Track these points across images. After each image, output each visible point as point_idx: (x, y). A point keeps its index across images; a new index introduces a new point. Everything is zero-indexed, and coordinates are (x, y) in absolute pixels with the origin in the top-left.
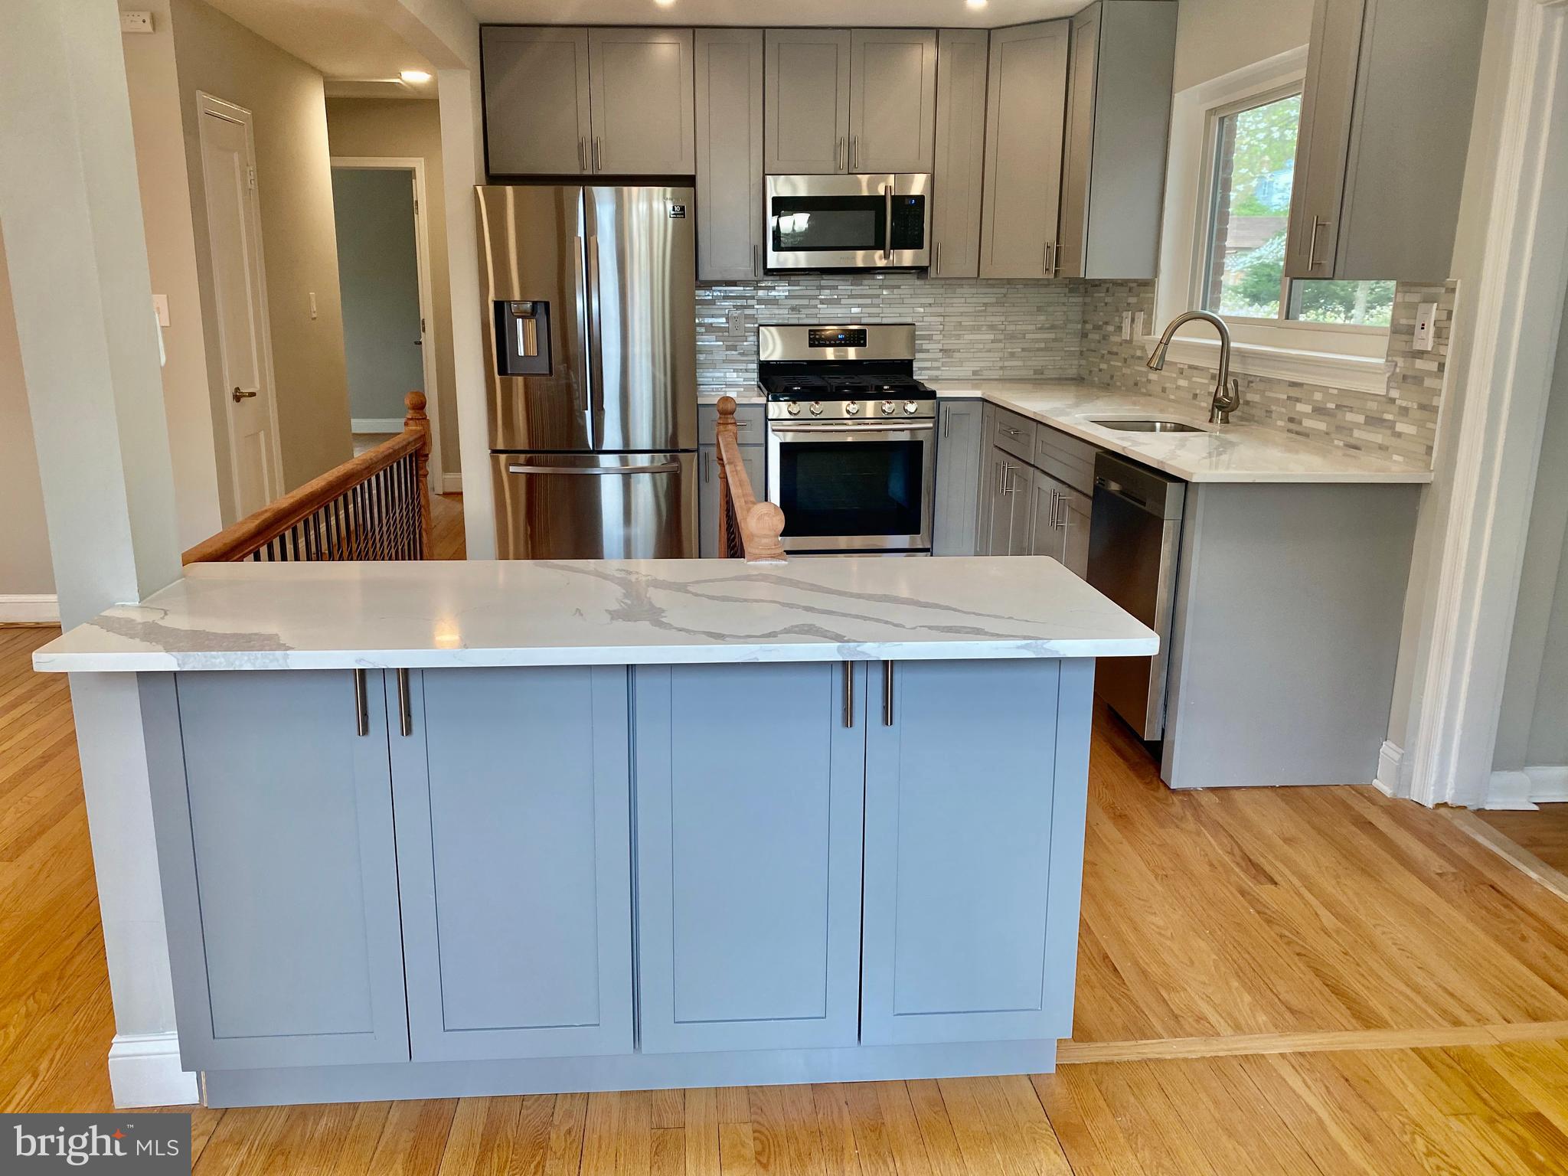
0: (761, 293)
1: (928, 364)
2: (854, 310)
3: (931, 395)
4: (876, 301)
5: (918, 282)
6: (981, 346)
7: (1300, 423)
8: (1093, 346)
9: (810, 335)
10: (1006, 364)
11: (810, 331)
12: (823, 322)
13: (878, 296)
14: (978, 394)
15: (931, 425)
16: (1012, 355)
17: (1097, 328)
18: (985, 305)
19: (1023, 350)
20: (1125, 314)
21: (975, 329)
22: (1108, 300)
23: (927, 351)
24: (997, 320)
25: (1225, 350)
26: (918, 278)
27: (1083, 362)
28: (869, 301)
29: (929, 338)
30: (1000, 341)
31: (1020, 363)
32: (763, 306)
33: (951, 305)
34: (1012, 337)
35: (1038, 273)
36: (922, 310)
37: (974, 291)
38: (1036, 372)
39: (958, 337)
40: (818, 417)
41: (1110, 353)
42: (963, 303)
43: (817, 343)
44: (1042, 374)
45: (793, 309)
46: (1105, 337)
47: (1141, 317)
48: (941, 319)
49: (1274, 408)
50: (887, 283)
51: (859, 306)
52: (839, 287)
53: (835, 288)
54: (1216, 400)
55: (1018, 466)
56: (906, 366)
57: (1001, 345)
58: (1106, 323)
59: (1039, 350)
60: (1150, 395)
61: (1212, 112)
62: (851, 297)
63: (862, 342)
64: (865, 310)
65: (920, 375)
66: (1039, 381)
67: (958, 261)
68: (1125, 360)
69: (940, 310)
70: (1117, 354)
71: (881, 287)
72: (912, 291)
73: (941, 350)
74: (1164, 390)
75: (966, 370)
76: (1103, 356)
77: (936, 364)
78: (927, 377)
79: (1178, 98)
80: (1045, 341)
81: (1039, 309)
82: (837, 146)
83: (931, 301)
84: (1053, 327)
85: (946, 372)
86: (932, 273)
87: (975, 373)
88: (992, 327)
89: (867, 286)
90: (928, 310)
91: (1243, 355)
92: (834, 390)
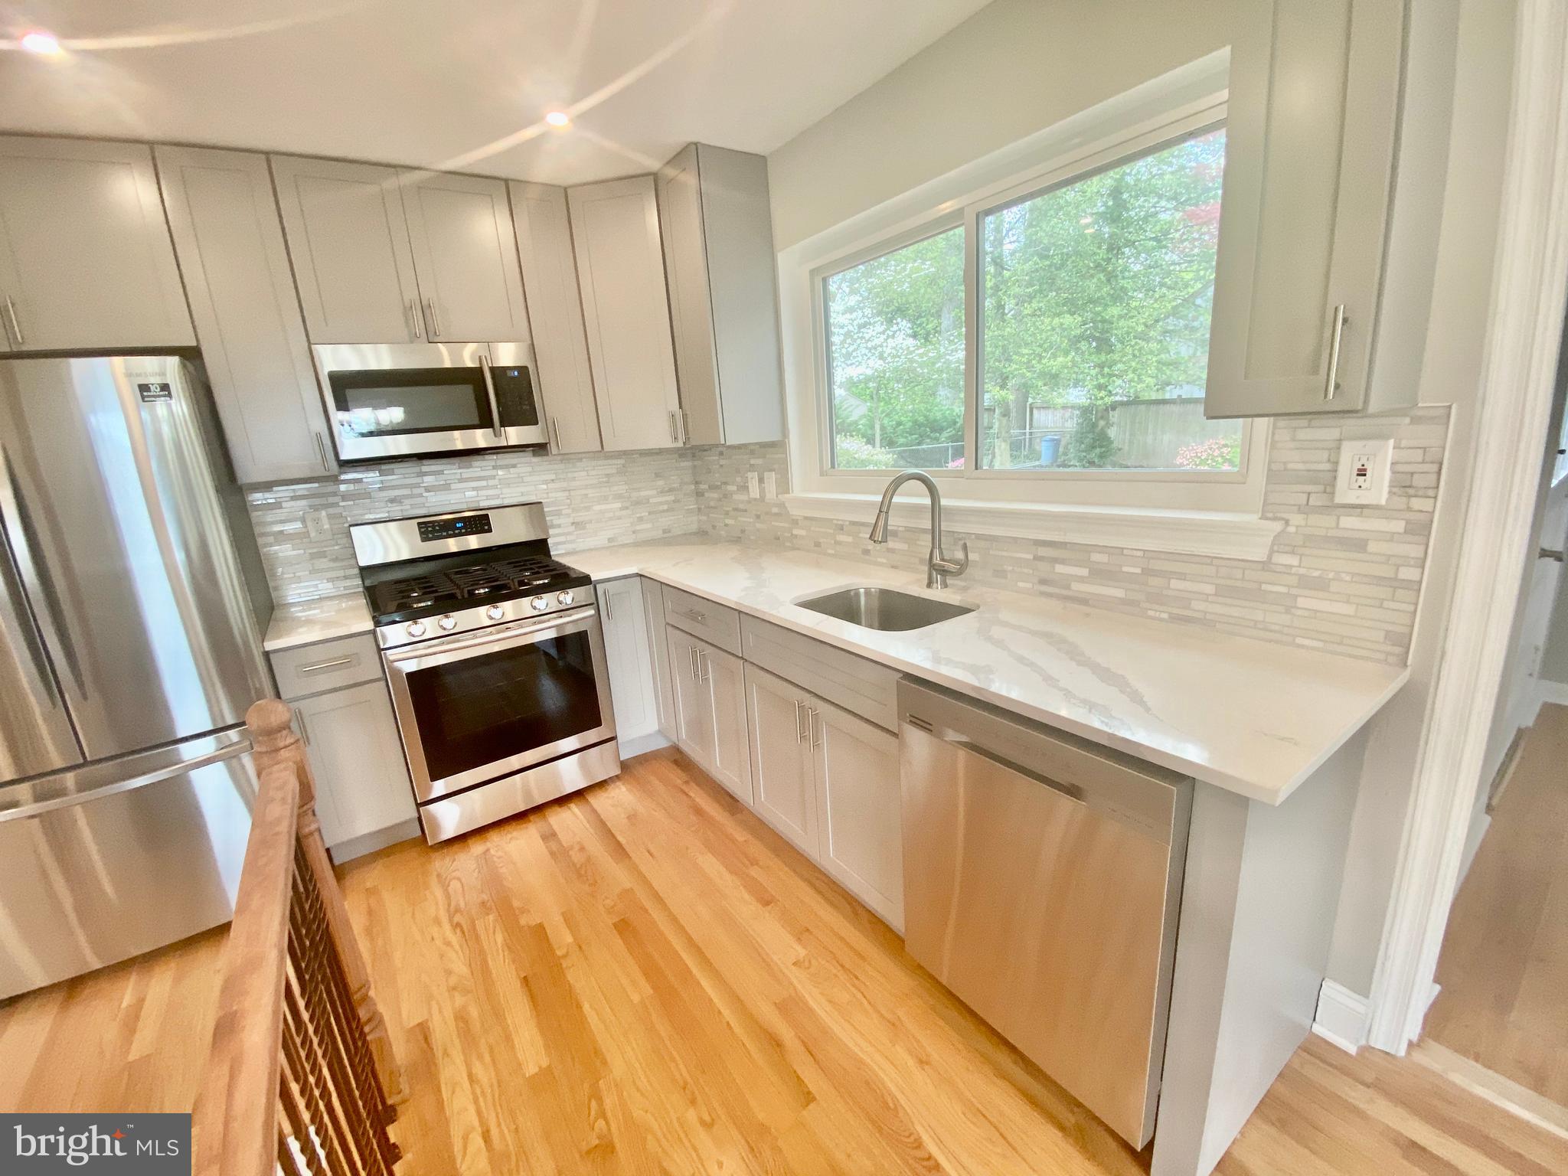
0: (343, 487)
1: (562, 539)
2: (469, 494)
3: (584, 580)
4: (491, 482)
5: (535, 460)
6: (611, 515)
8: (712, 504)
9: (420, 528)
10: (638, 528)
11: (419, 524)
12: (433, 511)
13: (493, 477)
14: (634, 570)
15: (592, 612)
16: (641, 519)
17: (712, 488)
18: (607, 475)
19: (650, 513)
20: (750, 475)
21: (605, 499)
22: (722, 462)
23: (559, 526)
24: (621, 489)
25: (935, 507)
26: (534, 455)
27: (704, 518)
28: (484, 483)
29: (558, 513)
30: (627, 508)
31: (649, 526)
32: (352, 503)
33: (574, 479)
34: (638, 503)
35: (667, 443)
36: (545, 487)
37: (594, 463)
38: (664, 531)
39: (587, 508)
40: (452, 632)
41: (736, 509)
42: (585, 475)
43: (430, 536)
44: (669, 532)
45: (392, 501)
46: (726, 496)
47: (771, 478)
48: (567, 494)
50: (499, 463)
51: (474, 489)
52: (445, 472)
53: (441, 472)
54: (932, 566)
56: (540, 546)
57: (628, 512)
58: (725, 483)
59: (664, 511)
62: (461, 480)
63: (486, 527)
64: (481, 493)
65: (556, 550)
66: (667, 540)
67: (575, 432)
68: (758, 517)
69: (564, 485)
70: (746, 511)
71: (495, 468)
72: (529, 469)
73: (573, 523)
74: (818, 544)
75: (600, 540)
76: (727, 513)
77: (569, 538)
78: (563, 552)
79: (782, 258)
80: (666, 502)
81: (657, 475)
82: (407, 310)
83: (553, 477)
84: (670, 490)
85: (581, 545)
86: (554, 449)
87: (610, 540)
88: (618, 497)
89: (479, 467)
90: (551, 485)
92: (466, 596)
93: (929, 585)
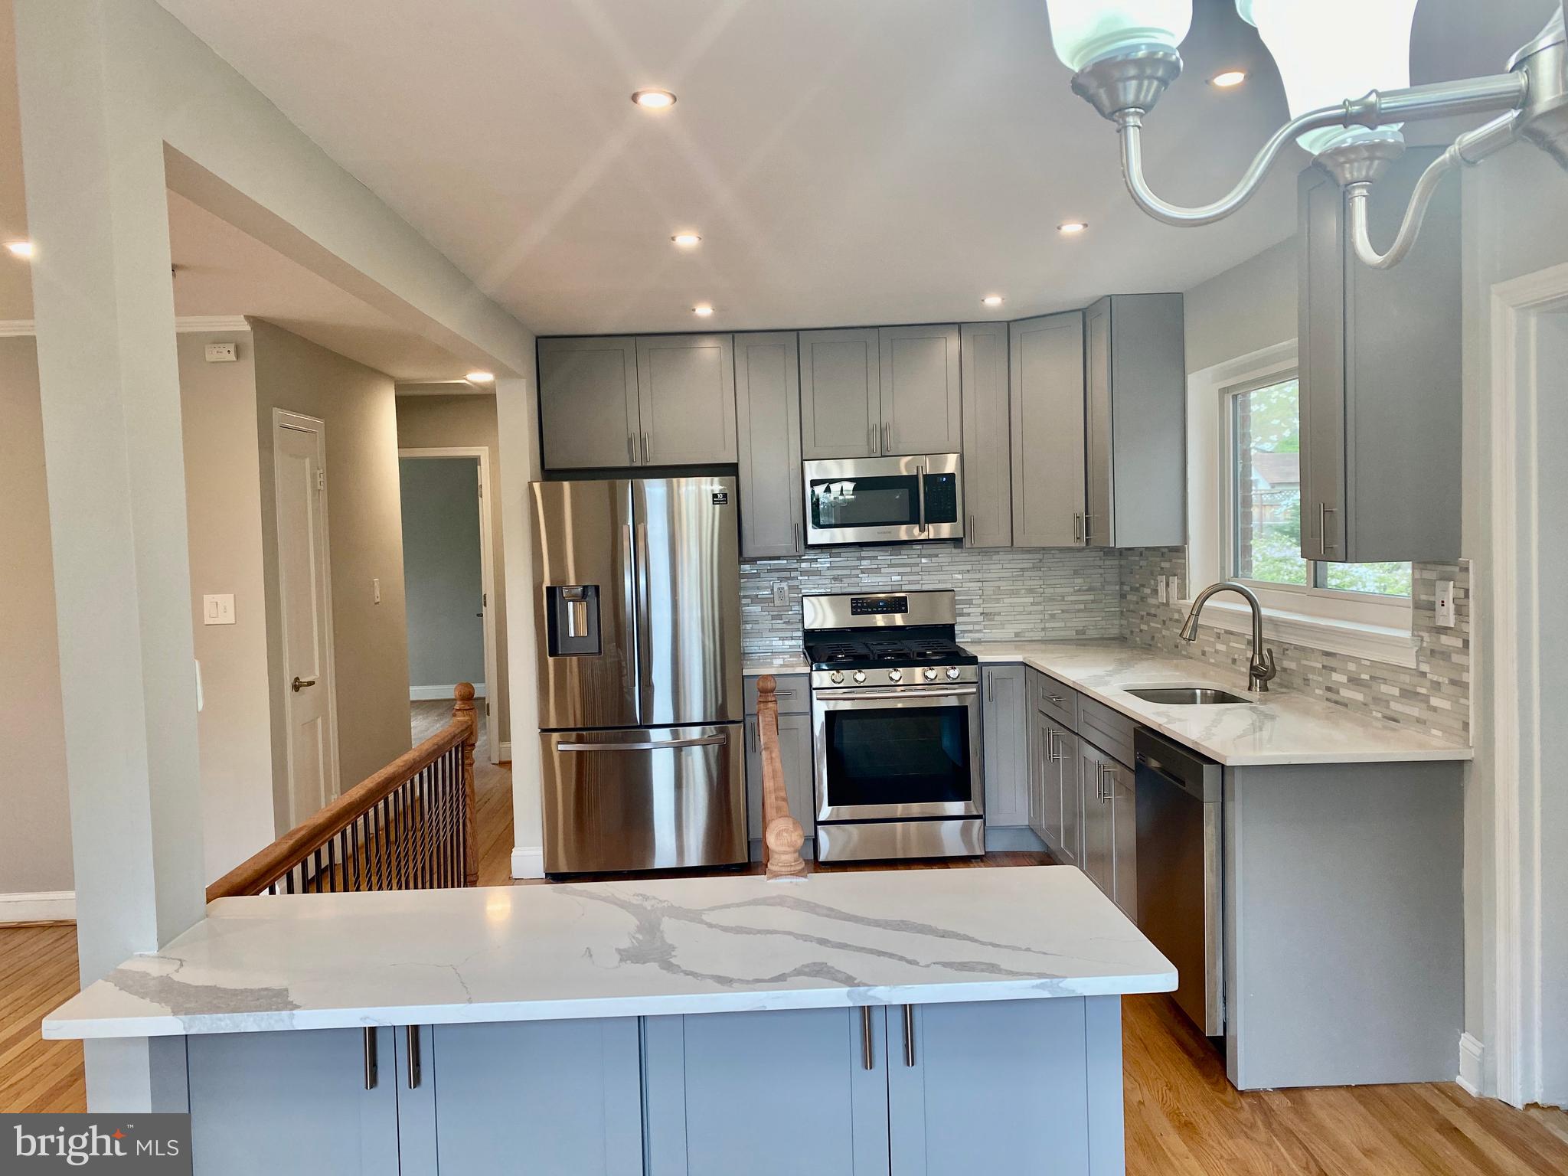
0: (804, 565)
1: (970, 627)
2: (895, 578)
3: (972, 660)
4: (915, 569)
5: (954, 551)
6: (1021, 609)
7: (1338, 693)
8: (1132, 607)
9: (852, 603)
10: (1047, 625)
11: (852, 599)
12: (864, 590)
13: (917, 565)
14: (1019, 658)
15: (974, 690)
16: (1053, 616)
17: (1137, 590)
18: (1022, 570)
19: (1063, 611)
20: (1159, 578)
21: (1013, 593)
22: (1143, 563)
23: (969, 614)
24: (1035, 584)
25: (1256, 616)
26: (955, 548)
27: (1124, 622)
28: (908, 569)
29: (970, 602)
30: (1039, 604)
31: (1062, 624)
32: (806, 578)
33: (989, 571)
34: (1052, 599)
35: (1071, 542)
36: (960, 577)
37: (1010, 557)
38: (1078, 632)
39: (998, 601)
40: (862, 684)
41: (1148, 614)
42: (1000, 569)
43: (859, 610)
44: (1084, 634)
45: (836, 579)
46: (1143, 599)
47: (1175, 581)
48: (980, 584)
49: (1310, 676)
50: (924, 552)
51: (899, 574)
52: (879, 558)
53: (876, 558)
54: (1252, 668)
55: (1064, 733)
56: (948, 631)
57: (1041, 608)
58: (1143, 586)
59: (1079, 611)
60: (1191, 658)
61: (1223, 391)
62: (890, 566)
63: (903, 608)
64: (904, 578)
65: (963, 637)
66: (1082, 642)
67: (992, 530)
68: (1164, 622)
69: (978, 576)
70: (1155, 616)
71: (920, 556)
72: (949, 559)
73: (982, 614)
74: (1204, 653)
75: (1008, 632)
76: (1142, 617)
77: (977, 627)
78: (970, 640)
79: (1192, 379)
80: (1085, 602)
81: (1076, 572)
82: (869, 433)
83: (970, 568)
84: (1090, 589)
85: (989, 634)
86: (967, 543)
87: (1017, 634)
88: (1031, 591)
89: (904, 556)
90: (966, 576)
91: (1276, 623)
92: (876, 658)
93: (1250, 689)
